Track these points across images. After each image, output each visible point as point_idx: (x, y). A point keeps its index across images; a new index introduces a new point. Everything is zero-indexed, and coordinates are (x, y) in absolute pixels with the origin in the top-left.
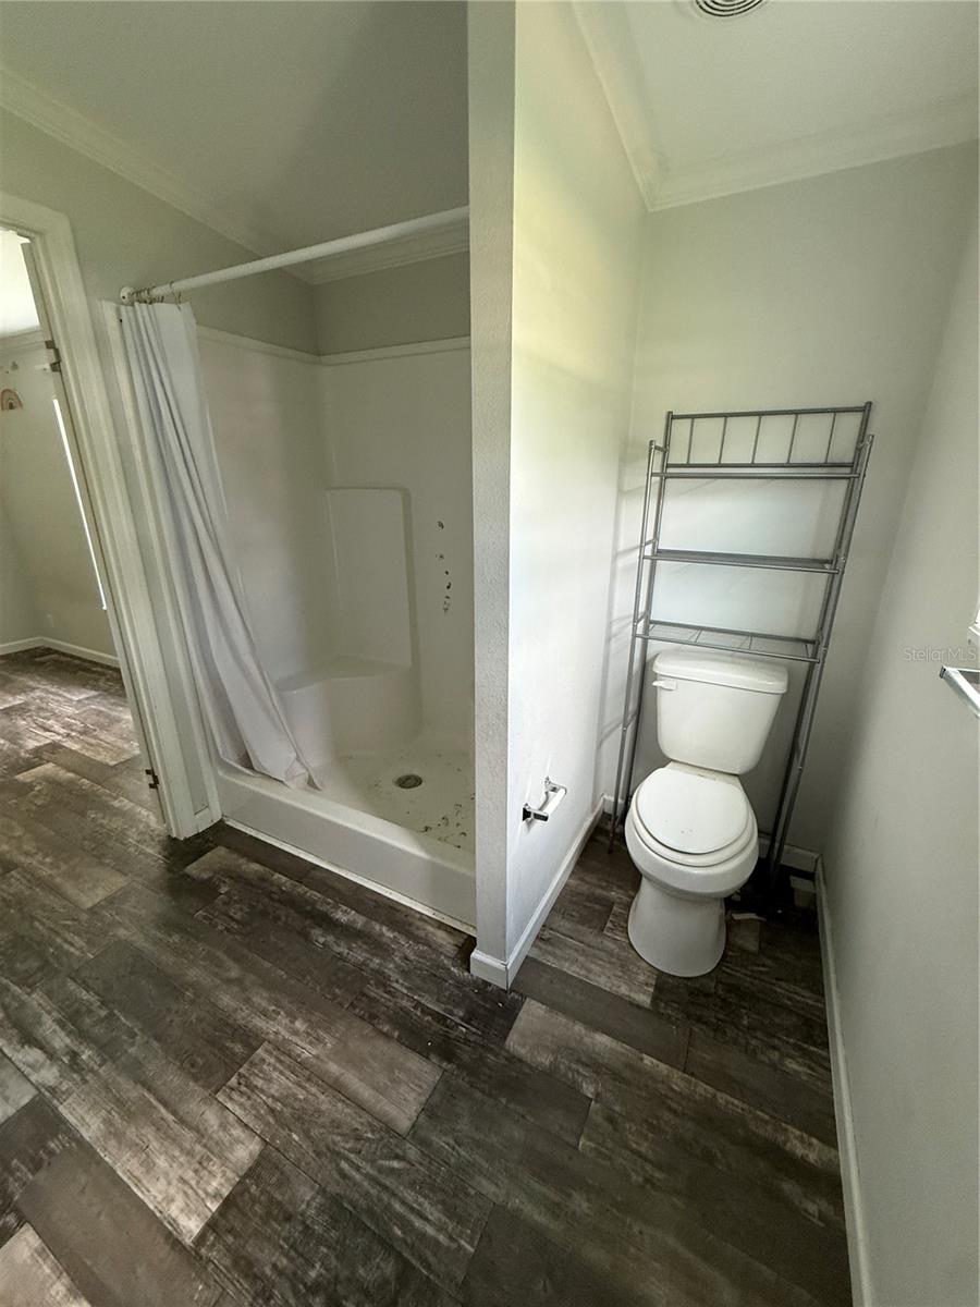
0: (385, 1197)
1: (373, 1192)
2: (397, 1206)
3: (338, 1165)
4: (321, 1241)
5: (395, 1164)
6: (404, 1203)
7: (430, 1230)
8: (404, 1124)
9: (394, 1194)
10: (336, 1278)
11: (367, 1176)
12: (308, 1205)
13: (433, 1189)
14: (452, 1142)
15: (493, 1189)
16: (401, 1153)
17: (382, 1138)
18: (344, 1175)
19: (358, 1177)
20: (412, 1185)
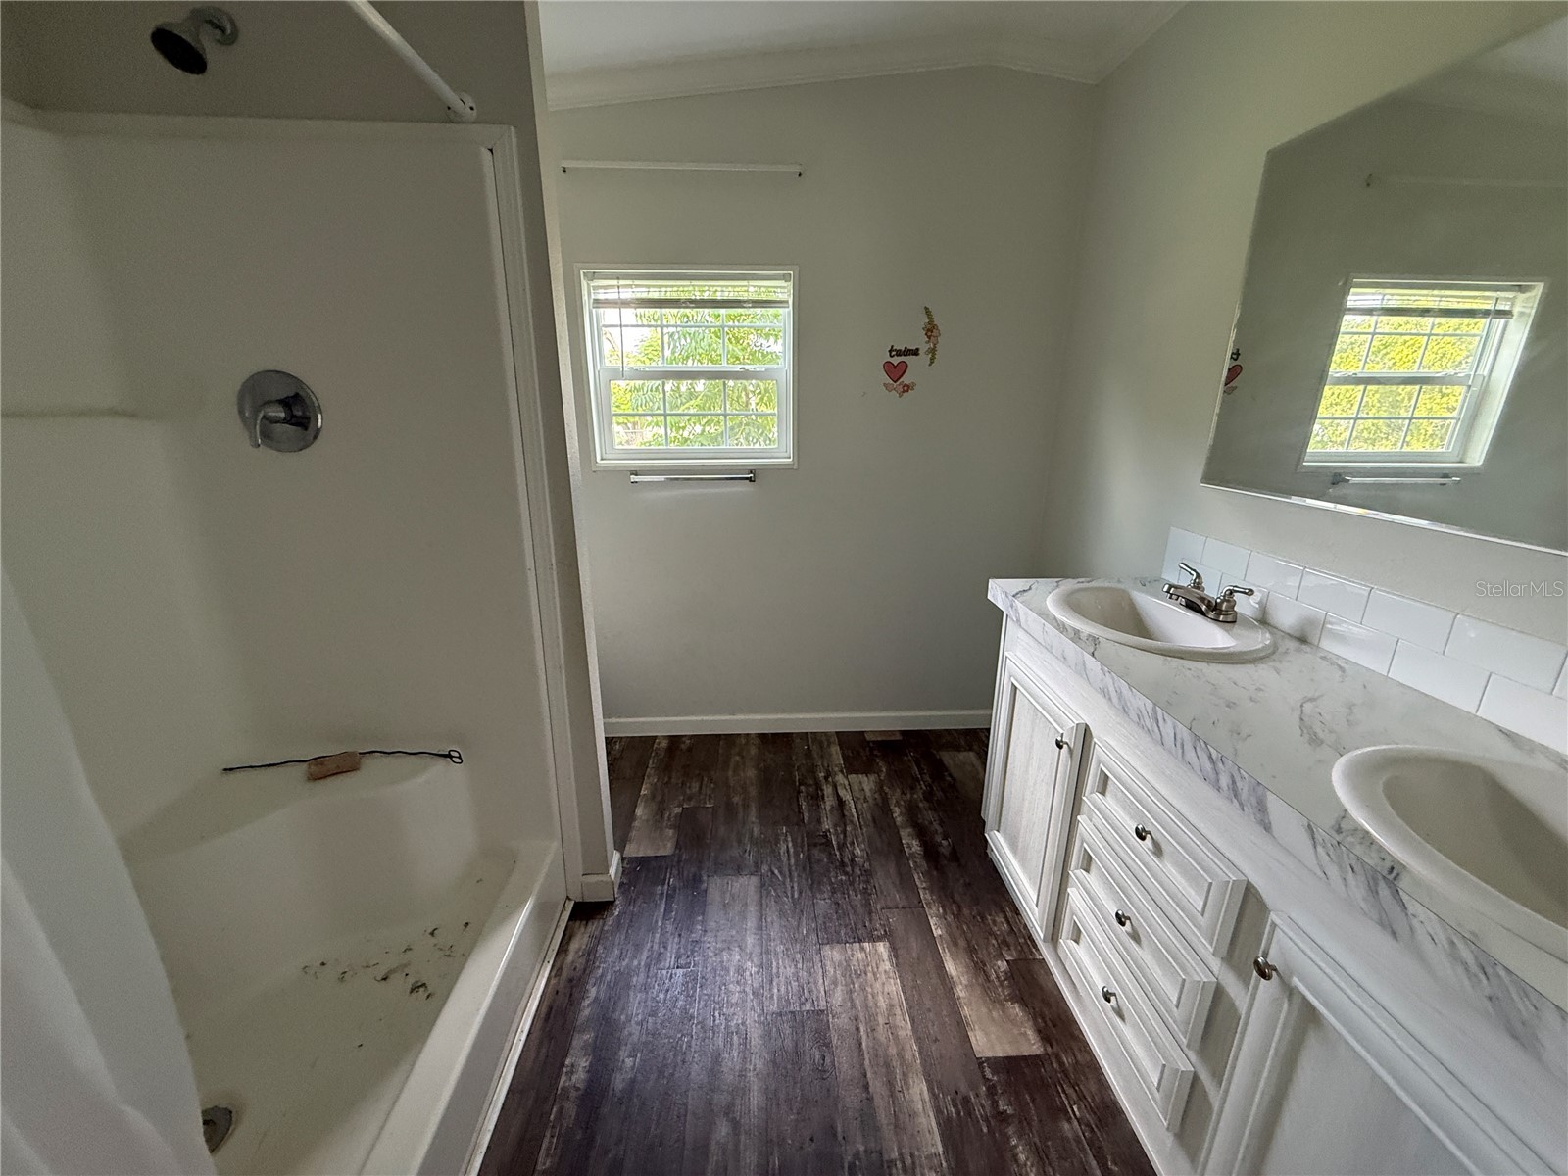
0: (793, 868)
1: (796, 875)
2: (792, 861)
3: (799, 898)
4: (831, 884)
5: (776, 872)
6: (789, 860)
7: (790, 845)
8: (754, 880)
9: (789, 865)
10: (836, 868)
11: (791, 880)
12: (825, 899)
13: (773, 851)
14: (747, 854)
15: (755, 829)
16: (770, 874)
17: (770, 885)
18: (800, 893)
19: (795, 885)
20: (780, 860)
